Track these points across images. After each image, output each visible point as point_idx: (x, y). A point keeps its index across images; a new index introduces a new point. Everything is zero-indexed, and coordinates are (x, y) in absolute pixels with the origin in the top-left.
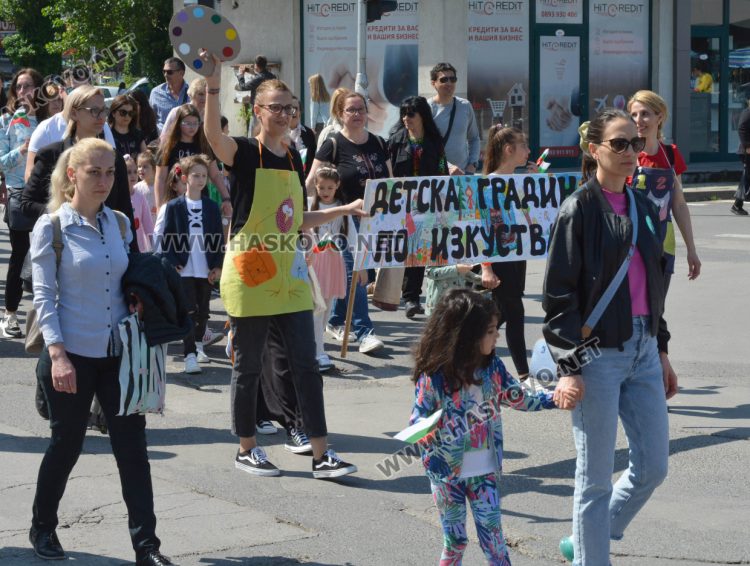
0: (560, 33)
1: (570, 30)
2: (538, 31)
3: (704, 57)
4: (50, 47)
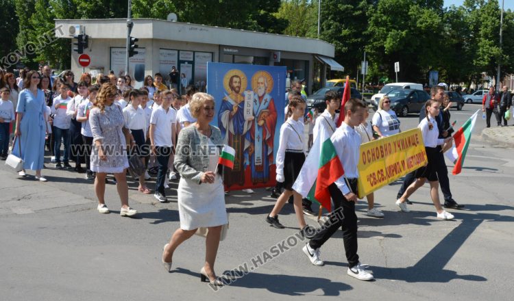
0: (186, 63)
1: (189, 62)
2: (180, 62)
4: (35, 60)
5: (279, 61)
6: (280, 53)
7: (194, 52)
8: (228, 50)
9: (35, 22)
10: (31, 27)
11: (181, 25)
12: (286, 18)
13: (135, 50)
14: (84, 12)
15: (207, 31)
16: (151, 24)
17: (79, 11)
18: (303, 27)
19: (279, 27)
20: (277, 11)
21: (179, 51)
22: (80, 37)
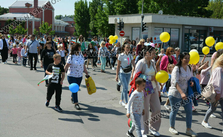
3: (186, 37)
5: (213, 32)
6: (213, 27)
7: (170, 28)
8: (187, 27)
9: (97, 17)
10: (95, 19)
11: (165, 16)
12: (211, 10)
13: (145, 28)
14: (118, 12)
15: (177, 18)
16: (151, 16)
17: (115, 11)
18: (220, 14)
19: (208, 14)
20: (207, 6)
21: (163, 28)
22: (120, 23)
